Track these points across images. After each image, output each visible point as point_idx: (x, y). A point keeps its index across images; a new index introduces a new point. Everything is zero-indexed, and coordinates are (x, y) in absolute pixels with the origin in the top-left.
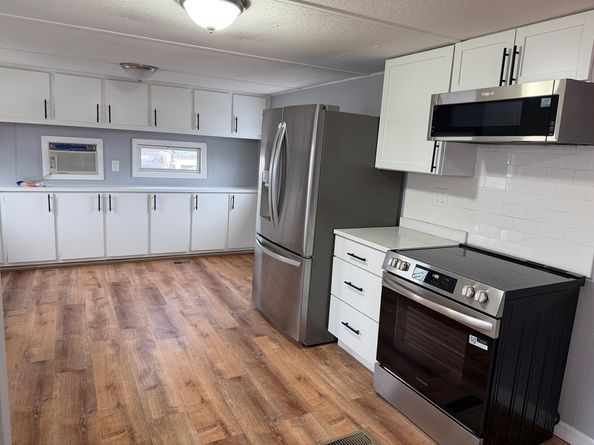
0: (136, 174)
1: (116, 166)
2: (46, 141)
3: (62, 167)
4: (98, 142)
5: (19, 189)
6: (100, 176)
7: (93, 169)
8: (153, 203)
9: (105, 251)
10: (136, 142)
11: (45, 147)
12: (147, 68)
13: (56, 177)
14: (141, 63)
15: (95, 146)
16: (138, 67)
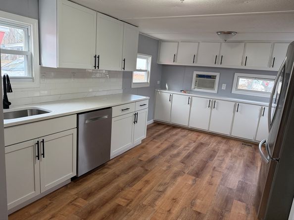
0: (234, 91)
1: (224, 87)
2: (195, 73)
3: (199, 85)
4: (218, 75)
5: (180, 93)
6: (215, 91)
7: (212, 87)
8: (236, 108)
9: (209, 127)
10: (236, 75)
11: (194, 76)
12: (230, 33)
13: (196, 90)
14: (226, 30)
15: (216, 76)
16: (224, 33)
